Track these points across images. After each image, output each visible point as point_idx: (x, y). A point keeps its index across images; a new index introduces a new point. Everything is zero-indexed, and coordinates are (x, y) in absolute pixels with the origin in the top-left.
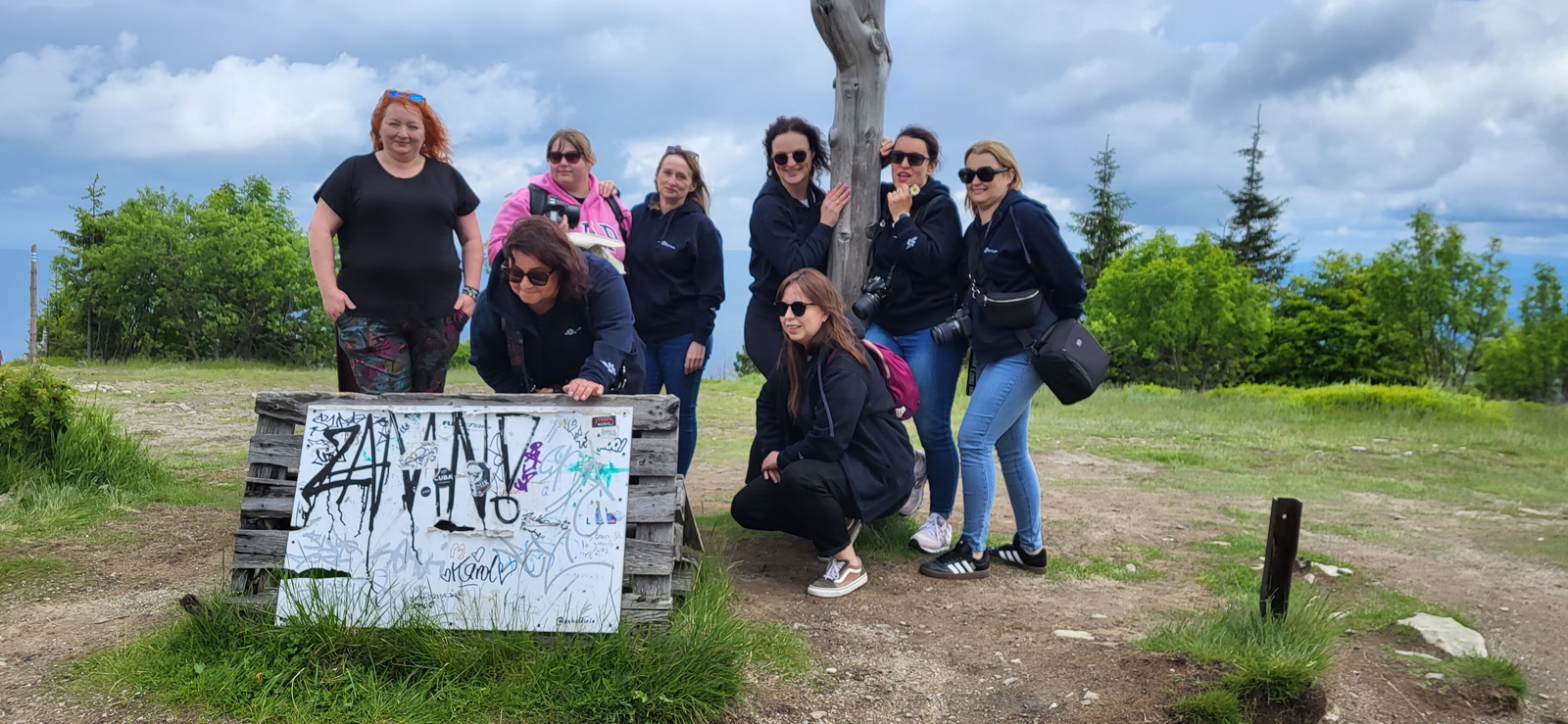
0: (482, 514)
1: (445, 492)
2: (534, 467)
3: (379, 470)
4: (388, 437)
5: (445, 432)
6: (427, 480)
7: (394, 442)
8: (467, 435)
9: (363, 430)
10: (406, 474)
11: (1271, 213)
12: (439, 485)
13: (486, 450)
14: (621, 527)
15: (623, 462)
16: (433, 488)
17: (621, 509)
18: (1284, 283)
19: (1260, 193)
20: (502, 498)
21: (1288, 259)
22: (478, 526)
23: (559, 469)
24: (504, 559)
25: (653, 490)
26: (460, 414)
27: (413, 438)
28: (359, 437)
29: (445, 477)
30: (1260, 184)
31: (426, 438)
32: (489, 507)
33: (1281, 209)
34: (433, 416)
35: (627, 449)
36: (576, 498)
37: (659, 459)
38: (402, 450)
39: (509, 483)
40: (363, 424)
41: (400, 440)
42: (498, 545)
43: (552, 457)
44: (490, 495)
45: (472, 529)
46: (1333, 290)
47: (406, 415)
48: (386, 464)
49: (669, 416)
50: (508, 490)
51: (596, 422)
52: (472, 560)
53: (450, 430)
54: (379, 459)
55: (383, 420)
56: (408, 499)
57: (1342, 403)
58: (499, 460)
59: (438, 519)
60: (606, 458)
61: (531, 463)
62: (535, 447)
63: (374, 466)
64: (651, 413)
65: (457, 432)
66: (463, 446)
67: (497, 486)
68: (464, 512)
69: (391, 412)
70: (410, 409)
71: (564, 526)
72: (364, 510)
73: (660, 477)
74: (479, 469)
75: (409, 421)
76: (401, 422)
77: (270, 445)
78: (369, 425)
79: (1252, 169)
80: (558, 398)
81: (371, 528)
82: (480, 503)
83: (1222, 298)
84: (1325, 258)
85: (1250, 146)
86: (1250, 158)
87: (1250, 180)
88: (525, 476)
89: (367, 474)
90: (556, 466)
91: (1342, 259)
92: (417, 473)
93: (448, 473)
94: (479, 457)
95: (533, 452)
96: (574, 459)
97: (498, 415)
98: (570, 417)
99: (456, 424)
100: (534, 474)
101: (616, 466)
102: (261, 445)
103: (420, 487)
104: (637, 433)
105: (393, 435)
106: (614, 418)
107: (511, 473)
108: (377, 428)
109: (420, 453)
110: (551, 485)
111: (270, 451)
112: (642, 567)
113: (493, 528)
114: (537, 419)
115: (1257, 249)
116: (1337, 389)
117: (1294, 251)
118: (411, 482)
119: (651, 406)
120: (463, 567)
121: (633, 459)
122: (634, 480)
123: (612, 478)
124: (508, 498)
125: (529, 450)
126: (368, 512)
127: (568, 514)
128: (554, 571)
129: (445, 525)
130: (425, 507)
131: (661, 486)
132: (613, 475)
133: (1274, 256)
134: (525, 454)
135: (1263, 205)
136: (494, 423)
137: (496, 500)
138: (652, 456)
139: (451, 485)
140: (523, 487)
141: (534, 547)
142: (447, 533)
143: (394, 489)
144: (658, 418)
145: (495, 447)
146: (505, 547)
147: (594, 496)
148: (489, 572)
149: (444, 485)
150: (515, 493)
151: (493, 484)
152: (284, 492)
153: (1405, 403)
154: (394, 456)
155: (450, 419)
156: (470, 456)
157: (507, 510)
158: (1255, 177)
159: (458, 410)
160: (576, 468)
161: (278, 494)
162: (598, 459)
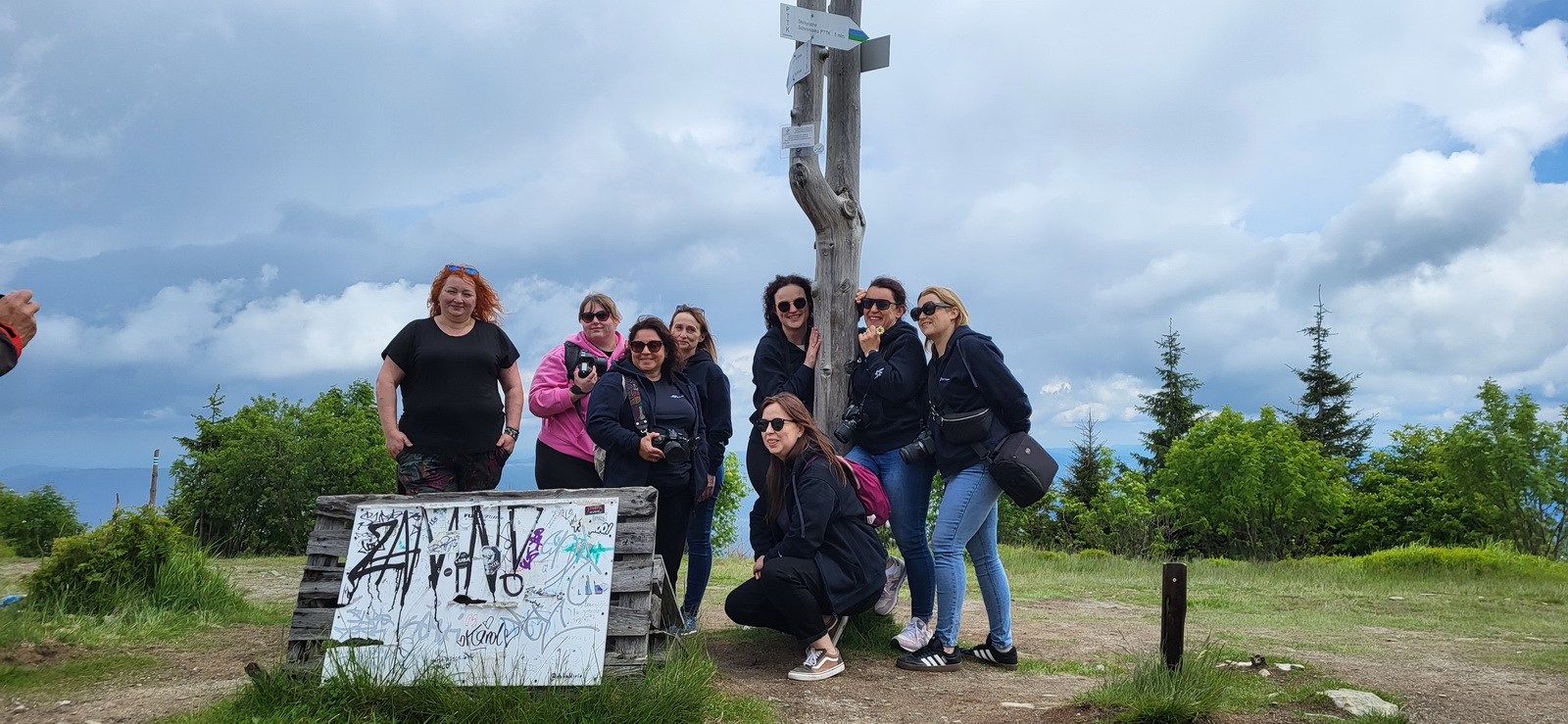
0: (493, 589)
1: (463, 572)
2: (537, 549)
3: (411, 555)
4: (419, 528)
5: (465, 522)
6: (449, 563)
7: (424, 533)
8: (483, 524)
9: (400, 523)
10: (433, 558)
11: (1343, 390)
12: (459, 566)
13: (498, 536)
14: (606, 596)
15: (609, 542)
16: (454, 569)
17: (606, 582)
18: (1365, 459)
19: (1329, 370)
20: (510, 575)
21: (1366, 434)
22: (490, 600)
23: (557, 550)
24: (509, 626)
25: (635, 565)
26: (479, 507)
27: (440, 529)
28: (397, 530)
29: (464, 560)
30: (1328, 361)
31: (450, 529)
32: (499, 583)
33: (1352, 385)
34: (456, 510)
35: (613, 532)
36: (570, 574)
37: (639, 539)
38: (431, 539)
39: (516, 562)
40: (400, 519)
41: (430, 531)
42: (503, 614)
43: (551, 540)
44: (500, 573)
45: (484, 602)
46: (1411, 462)
47: (435, 510)
48: (417, 551)
49: (648, 503)
50: (515, 569)
51: (588, 511)
52: (483, 628)
53: (470, 521)
54: (412, 547)
55: (417, 515)
56: (434, 579)
57: (1400, 565)
58: (509, 544)
59: (457, 595)
60: (596, 540)
61: (534, 545)
62: (538, 532)
63: (407, 553)
64: (633, 501)
65: (475, 522)
66: (480, 533)
67: (506, 566)
68: (478, 588)
69: (423, 508)
70: (438, 505)
71: (559, 596)
72: (397, 589)
73: (640, 554)
74: (492, 552)
75: (438, 515)
76: (431, 515)
77: (325, 539)
78: (405, 520)
79: (1319, 347)
80: (558, 492)
81: (402, 604)
82: (491, 580)
83: (1292, 472)
84: (1402, 431)
85: (1315, 325)
86: (1316, 336)
87: (1318, 358)
88: (529, 557)
89: (401, 559)
90: (554, 548)
91: (1419, 434)
92: (442, 557)
93: (466, 557)
94: (492, 542)
95: (536, 537)
96: (570, 541)
97: (509, 507)
98: (567, 508)
99: (474, 516)
100: (537, 554)
101: (603, 546)
102: (318, 540)
103: (443, 569)
104: (622, 518)
105: (424, 527)
106: (603, 506)
107: (518, 555)
108: (411, 522)
109: (444, 541)
110: (550, 564)
111: (324, 544)
112: (622, 630)
113: (502, 600)
114: (540, 510)
115: (1332, 426)
116: (1396, 552)
117: (1369, 427)
118: (436, 565)
119: (633, 496)
120: (475, 634)
121: (617, 540)
122: (618, 557)
123: (600, 556)
124: (515, 575)
125: (533, 535)
126: (400, 590)
127: (563, 586)
128: (550, 634)
129: (463, 600)
130: (446, 585)
131: (641, 562)
132: (601, 553)
133: (1350, 433)
134: (530, 538)
135: (1334, 382)
136: (505, 514)
137: (504, 577)
138: (633, 537)
139: (469, 566)
140: (527, 566)
141: (534, 615)
142: (463, 605)
143: (423, 570)
144: (639, 506)
145: (506, 533)
146: (511, 616)
147: (585, 571)
148: (496, 637)
149: (463, 567)
150: (520, 571)
151: (503, 564)
152: (333, 576)
153: (1464, 563)
154: (424, 544)
155: (470, 512)
156: (485, 542)
157: (513, 585)
158: (1322, 355)
159: (477, 504)
160: (570, 549)
161: (329, 579)
162: (589, 541)
